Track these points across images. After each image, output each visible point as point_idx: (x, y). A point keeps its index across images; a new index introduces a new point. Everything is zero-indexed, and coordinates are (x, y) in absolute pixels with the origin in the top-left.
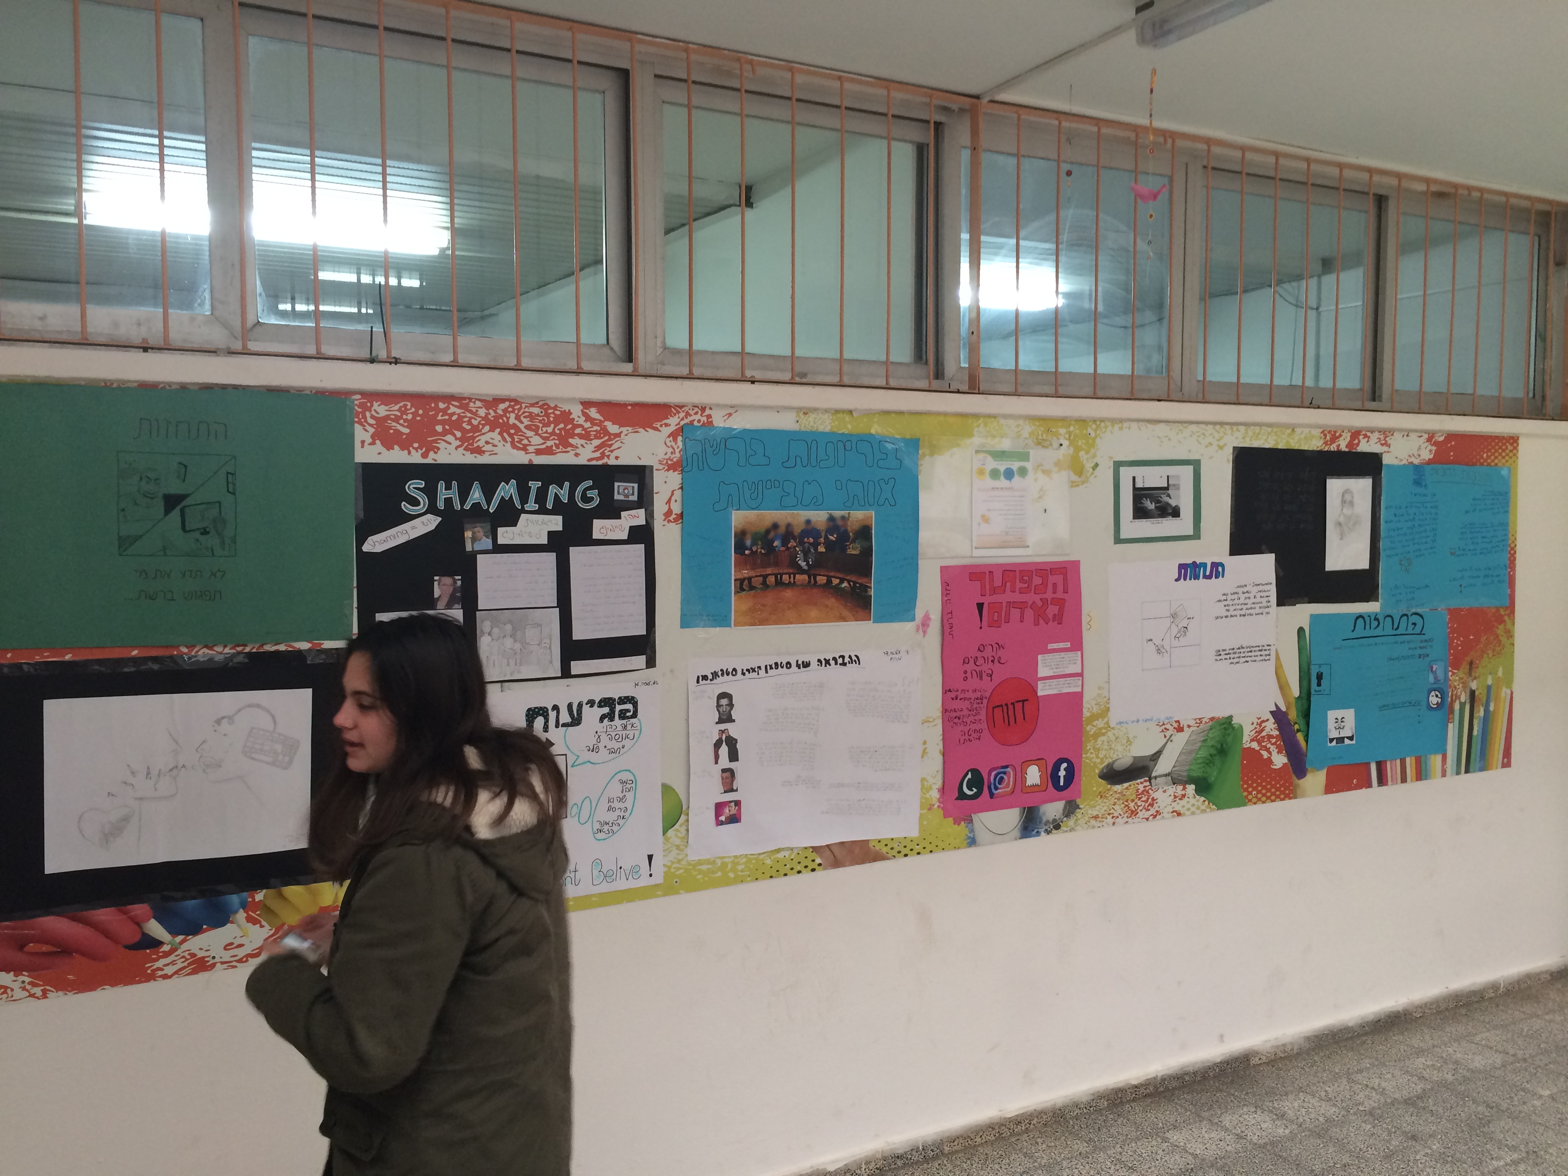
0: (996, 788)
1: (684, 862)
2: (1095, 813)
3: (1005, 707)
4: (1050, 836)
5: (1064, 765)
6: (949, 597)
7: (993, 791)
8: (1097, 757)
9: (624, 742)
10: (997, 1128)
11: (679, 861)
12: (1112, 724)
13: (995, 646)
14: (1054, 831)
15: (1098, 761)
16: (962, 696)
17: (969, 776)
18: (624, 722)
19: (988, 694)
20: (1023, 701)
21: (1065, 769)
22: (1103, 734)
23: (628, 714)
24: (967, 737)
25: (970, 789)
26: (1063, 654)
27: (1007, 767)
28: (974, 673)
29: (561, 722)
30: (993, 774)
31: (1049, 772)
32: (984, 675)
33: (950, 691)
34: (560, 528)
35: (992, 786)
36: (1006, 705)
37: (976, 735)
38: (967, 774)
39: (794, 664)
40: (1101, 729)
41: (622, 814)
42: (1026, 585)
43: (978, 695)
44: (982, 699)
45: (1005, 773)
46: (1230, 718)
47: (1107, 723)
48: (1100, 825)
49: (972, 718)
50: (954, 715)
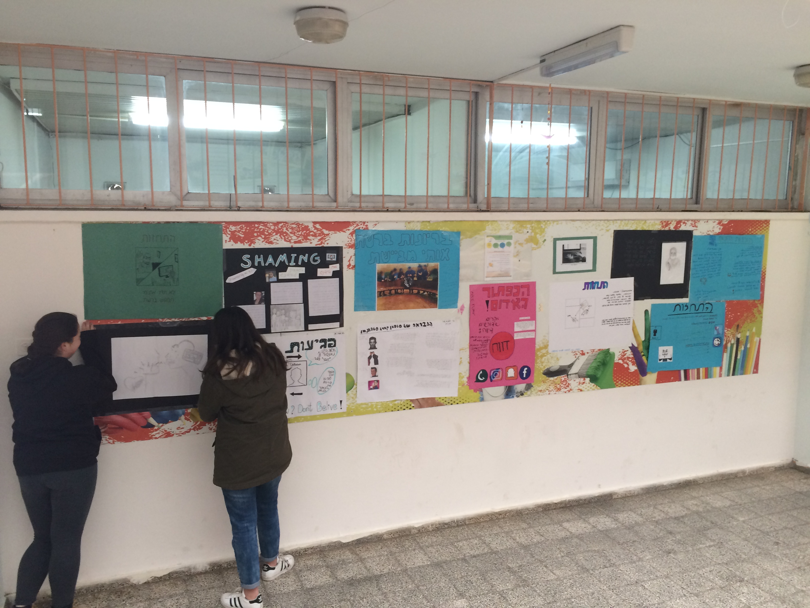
0: (494, 378)
1: (355, 404)
2: (540, 389)
3: (498, 344)
4: (519, 398)
5: (526, 369)
6: (473, 298)
7: (493, 379)
8: (542, 366)
9: (330, 356)
10: (490, 516)
11: (353, 403)
12: (550, 351)
13: (494, 318)
14: (521, 396)
15: (543, 367)
16: (478, 339)
17: (481, 372)
18: (330, 348)
19: (490, 339)
20: (507, 342)
21: (526, 370)
22: (545, 356)
23: (332, 345)
24: (480, 356)
25: (481, 377)
26: (526, 322)
27: (499, 369)
28: (484, 330)
29: (305, 348)
30: (492, 372)
31: (519, 372)
32: (489, 331)
33: (473, 337)
34: (304, 272)
35: (492, 377)
36: (499, 343)
37: (484, 356)
38: (480, 372)
39: (403, 326)
40: (544, 353)
41: (329, 384)
42: (509, 293)
43: (486, 339)
44: (487, 341)
45: (498, 371)
46: (609, 349)
47: (547, 351)
48: (542, 394)
49: (482, 348)
50: (475, 347)
